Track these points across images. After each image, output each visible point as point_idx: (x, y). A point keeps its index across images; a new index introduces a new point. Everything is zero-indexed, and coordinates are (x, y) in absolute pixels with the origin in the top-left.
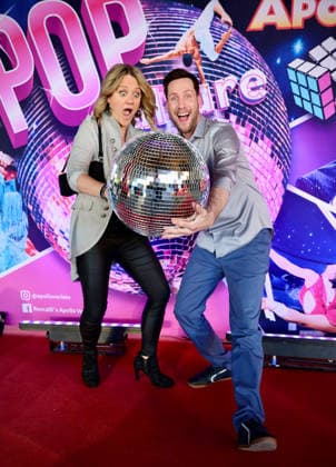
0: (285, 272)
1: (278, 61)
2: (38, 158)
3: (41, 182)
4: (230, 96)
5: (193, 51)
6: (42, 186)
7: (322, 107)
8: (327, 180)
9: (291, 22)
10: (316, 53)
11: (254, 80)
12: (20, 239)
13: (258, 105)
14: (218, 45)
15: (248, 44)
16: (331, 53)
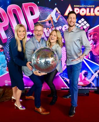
5: (51, 20)
12: (5, 67)
16: (83, 22)
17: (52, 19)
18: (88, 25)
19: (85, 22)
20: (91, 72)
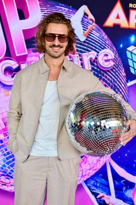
0: (123, 178)
1: (121, 46)
4: (92, 64)
9: (129, 25)
11: (106, 55)
13: (108, 71)
14: (85, 32)
15: (104, 34)
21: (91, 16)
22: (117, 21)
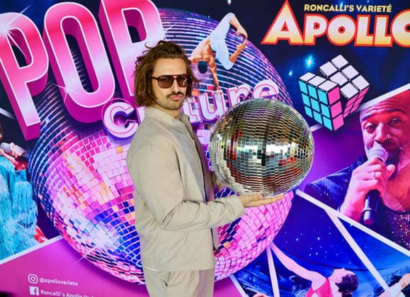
0: (293, 273)
1: (291, 74)
2: (50, 151)
3: (52, 173)
5: (209, 59)
6: (52, 177)
7: (331, 119)
8: (335, 188)
9: (303, 38)
10: (327, 68)
11: (266, 89)
12: (29, 226)
14: (233, 55)
15: (262, 56)
16: (340, 70)
17: (214, 56)
18: (362, 83)
19: (351, 71)
20: (370, 278)
21: (241, 30)
22: (284, 35)
